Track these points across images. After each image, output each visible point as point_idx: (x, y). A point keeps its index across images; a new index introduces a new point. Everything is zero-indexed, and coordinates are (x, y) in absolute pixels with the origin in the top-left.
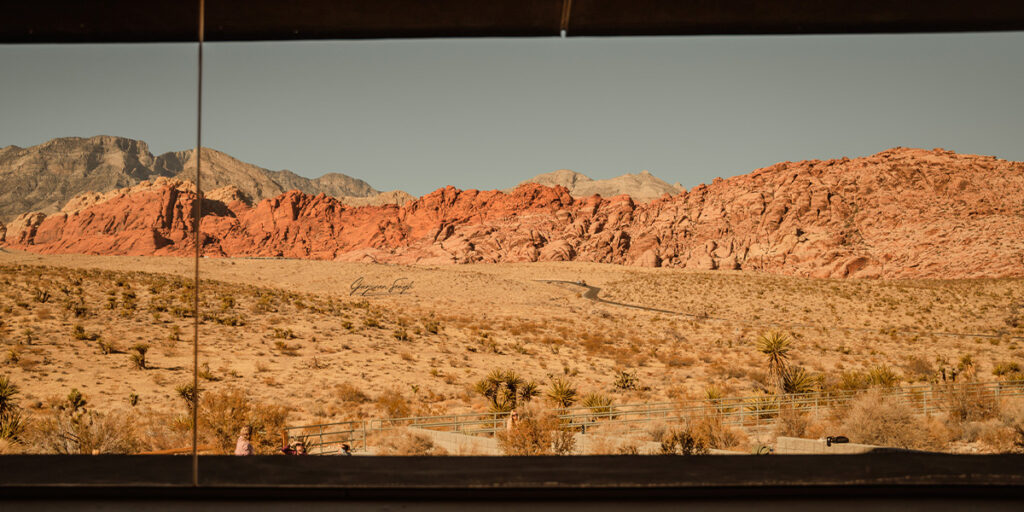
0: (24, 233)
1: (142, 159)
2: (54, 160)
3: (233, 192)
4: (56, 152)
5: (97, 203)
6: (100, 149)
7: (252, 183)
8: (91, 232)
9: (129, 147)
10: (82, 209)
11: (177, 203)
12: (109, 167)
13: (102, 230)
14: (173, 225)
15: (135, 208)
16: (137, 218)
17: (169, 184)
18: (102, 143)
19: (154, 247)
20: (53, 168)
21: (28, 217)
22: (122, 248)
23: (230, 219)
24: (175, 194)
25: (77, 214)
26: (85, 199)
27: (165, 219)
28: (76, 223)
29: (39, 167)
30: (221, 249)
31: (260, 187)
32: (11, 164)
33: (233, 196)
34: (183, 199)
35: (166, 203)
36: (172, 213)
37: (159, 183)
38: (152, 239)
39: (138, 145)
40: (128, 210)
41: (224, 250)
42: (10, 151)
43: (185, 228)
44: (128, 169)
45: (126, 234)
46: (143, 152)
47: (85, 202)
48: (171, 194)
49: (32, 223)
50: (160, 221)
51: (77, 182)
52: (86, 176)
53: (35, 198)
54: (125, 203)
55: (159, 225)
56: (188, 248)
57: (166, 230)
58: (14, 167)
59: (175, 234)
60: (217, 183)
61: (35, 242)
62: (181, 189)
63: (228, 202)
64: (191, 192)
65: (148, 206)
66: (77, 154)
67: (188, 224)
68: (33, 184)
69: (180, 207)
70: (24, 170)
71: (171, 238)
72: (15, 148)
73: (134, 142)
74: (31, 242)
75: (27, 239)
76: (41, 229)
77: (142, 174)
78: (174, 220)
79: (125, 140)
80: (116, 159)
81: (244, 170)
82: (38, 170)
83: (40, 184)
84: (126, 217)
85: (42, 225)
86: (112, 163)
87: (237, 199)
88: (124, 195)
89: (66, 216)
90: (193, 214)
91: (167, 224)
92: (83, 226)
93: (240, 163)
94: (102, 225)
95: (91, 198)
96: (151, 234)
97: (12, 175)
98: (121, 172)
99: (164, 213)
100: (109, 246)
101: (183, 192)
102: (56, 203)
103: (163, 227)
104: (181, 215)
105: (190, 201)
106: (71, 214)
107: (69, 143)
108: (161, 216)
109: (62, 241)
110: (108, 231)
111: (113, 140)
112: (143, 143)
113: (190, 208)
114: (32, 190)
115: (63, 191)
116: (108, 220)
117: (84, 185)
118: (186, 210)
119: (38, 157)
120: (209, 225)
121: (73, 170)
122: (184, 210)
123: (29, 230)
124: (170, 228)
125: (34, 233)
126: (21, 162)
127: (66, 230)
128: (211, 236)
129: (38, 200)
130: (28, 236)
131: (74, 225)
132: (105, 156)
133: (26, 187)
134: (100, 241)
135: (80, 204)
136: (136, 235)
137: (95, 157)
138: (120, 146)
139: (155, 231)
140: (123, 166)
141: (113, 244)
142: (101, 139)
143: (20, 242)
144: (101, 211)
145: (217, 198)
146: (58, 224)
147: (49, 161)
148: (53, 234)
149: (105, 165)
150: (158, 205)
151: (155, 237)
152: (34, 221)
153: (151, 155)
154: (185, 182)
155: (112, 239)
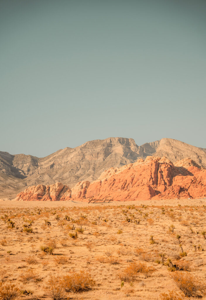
0: (81, 193)
1: (133, 148)
2: (88, 153)
3: (189, 161)
4: (88, 148)
5: (116, 173)
6: (110, 145)
7: (195, 156)
8: (115, 189)
9: (125, 142)
10: (109, 177)
11: (159, 170)
12: (116, 154)
13: (120, 188)
14: (158, 182)
15: (137, 174)
16: (138, 180)
17: (154, 159)
18: (111, 142)
19: (150, 195)
20: (88, 157)
21: (81, 184)
22: (132, 197)
23: (190, 177)
24: (158, 165)
25: (106, 180)
26: (109, 172)
27: (154, 180)
28: (107, 185)
29: (81, 157)
30: (189, 194)
31: (200, 158)
32: (67, 157)
33: (189, 164)
34: (162, 167)
35: (153, 170)
36: (157, 176)
37: (148, 160)
38: (148, 191)
39: (129, 141)
40: (133, 176)
41: (191, 195)
42: (67, 150)
43: (165, 184)
44: (125, 155)
45: (134, 189)
46: (132, 144)
47: (110, 173)
48: (156, 165)
49: (84, 187)
50: (151, 181)
51: (100, 164)
52: (104, 160)
53: (80, 174)
54: (131, 172)
55: (151, 183)
56: (170, 195)
57: (155, 185)
58: (69, 159)
59: (160, 188)
60: (176, 158)
61: (86, 197)
62: (160, 162)
63: (186, 167)
64: (166, 163)
65: (143, 173)
66: (99, 148)
67: (166, 181)
68: (79, 167)
69: (161, 172)
70: (74, 160)
71: (158, 190)
72: (69, 148)
73: (128, 140)
74: (84, 197)
75: (82, 195)
76: (88, 190)
77: (133, 157)
78: (159, 180)
79: (123, 139)
80: (119, 149)
81: (190, 149)
82: (81, 159)
83: (82, 166)
84: (133, 180)
85: (89, 188)
86: (117, 152)
87: (192, 166)
88: (130, 168)
89: (101, 182)
90: (168, 176)
91: (156, 182)
92: (110, 186)
93: (188, 145)
94: (120, 185)
95: (112, 171)
96: (148, 188)
97: (68, 163)
98: (122, 157)
99: (153, 176)
100: (125, 197)
101: (162, 164)
102: (92, 176)
103: (153, 184)
104: (162, 176)
105: (166, 168)
106: (103, 180)
107: (94, 143)
108: (152, 178)
109: (100, 196)
110: (123, 188)
111: (117, 139)
112: (132, 140)
113: (166, 172)
114: (78, 170)
115: (94, 169)
116: (123, 182)
117: (104, 165)
118: (165, 173)
119: (80, 152)
120: (179, 181)
121: (97, 157)
122: (163, 174)
123: (83, 191)
124: (157, 184)
125: (85, 192)
126: (72, 156)
127: (101, 189)
128: (182, 187)
129: (82, 175)
130: (83, 193)
131: (105, 186)
132: (113, 148)
133: (75, 169)
134: (120, 194)
135: (107, 175)
136: (139, 189)
137: (108, 150)
138: (120, 142)
139: (149, 186)
140: (122, 153)
141: (127, 195)
142: (110, 140)
143: (79, 197)
144: (119, 177)
145: (180, 166)
146: (97, 186)
147: (85, 154)
148: (95, 192)
149: (113, 153)
150: (149, 171)
151: (150, 190)
152: (84, 185)
153: (137, 146)
154: (162, 158)
155: (126, 193)
